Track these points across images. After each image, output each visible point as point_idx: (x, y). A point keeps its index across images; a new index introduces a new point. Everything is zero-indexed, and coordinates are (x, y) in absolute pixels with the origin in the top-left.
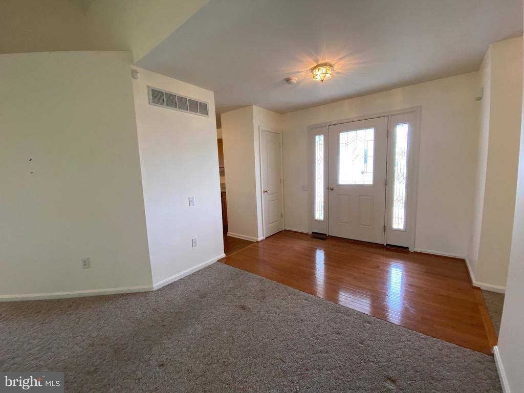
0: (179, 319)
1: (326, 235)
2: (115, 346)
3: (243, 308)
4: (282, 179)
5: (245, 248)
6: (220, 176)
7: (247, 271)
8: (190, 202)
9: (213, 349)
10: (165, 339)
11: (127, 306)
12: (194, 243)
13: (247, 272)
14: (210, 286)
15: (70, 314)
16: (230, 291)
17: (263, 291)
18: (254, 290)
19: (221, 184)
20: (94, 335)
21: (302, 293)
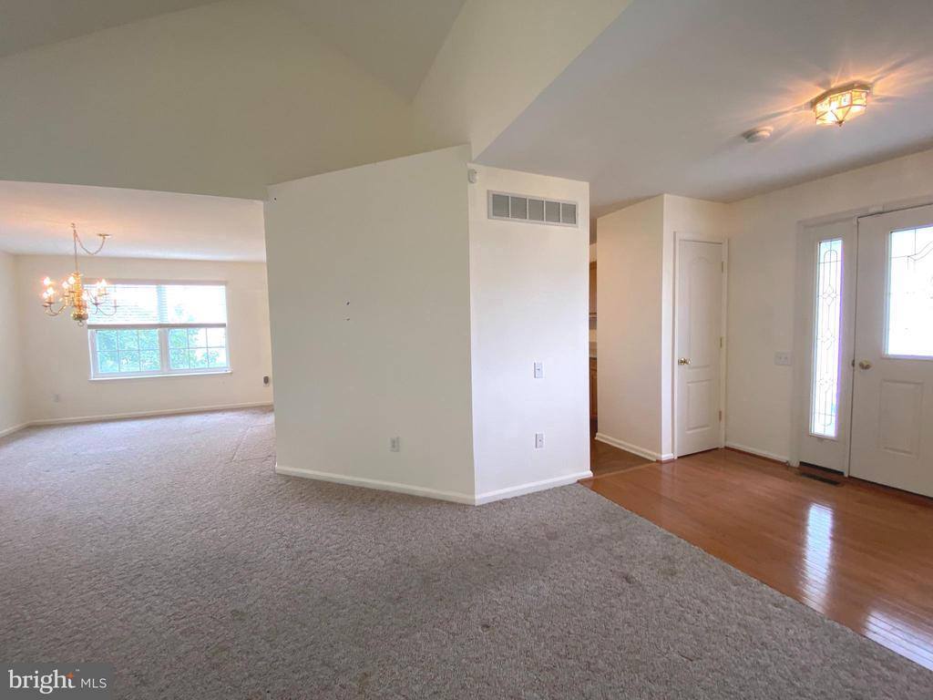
0: (513, 563)
1: (842, 473)
2: (425, 574)
3: (627, 579)
4: (724, 335)
5: (631, 469)
6: (590, 328)
7: (637, 513)
8: (537, 370)
9: (569, 633)
10: (492, 588)
11: (440, 519)
12: (538, 440)
13: (637, 516)
14: (563, 522)
15: (373, 511)
16: (601, 541)
17: (670, 559)
18: (650, 552)
19: (590, 343)
20: (400, 547)
21: (765, 587)
